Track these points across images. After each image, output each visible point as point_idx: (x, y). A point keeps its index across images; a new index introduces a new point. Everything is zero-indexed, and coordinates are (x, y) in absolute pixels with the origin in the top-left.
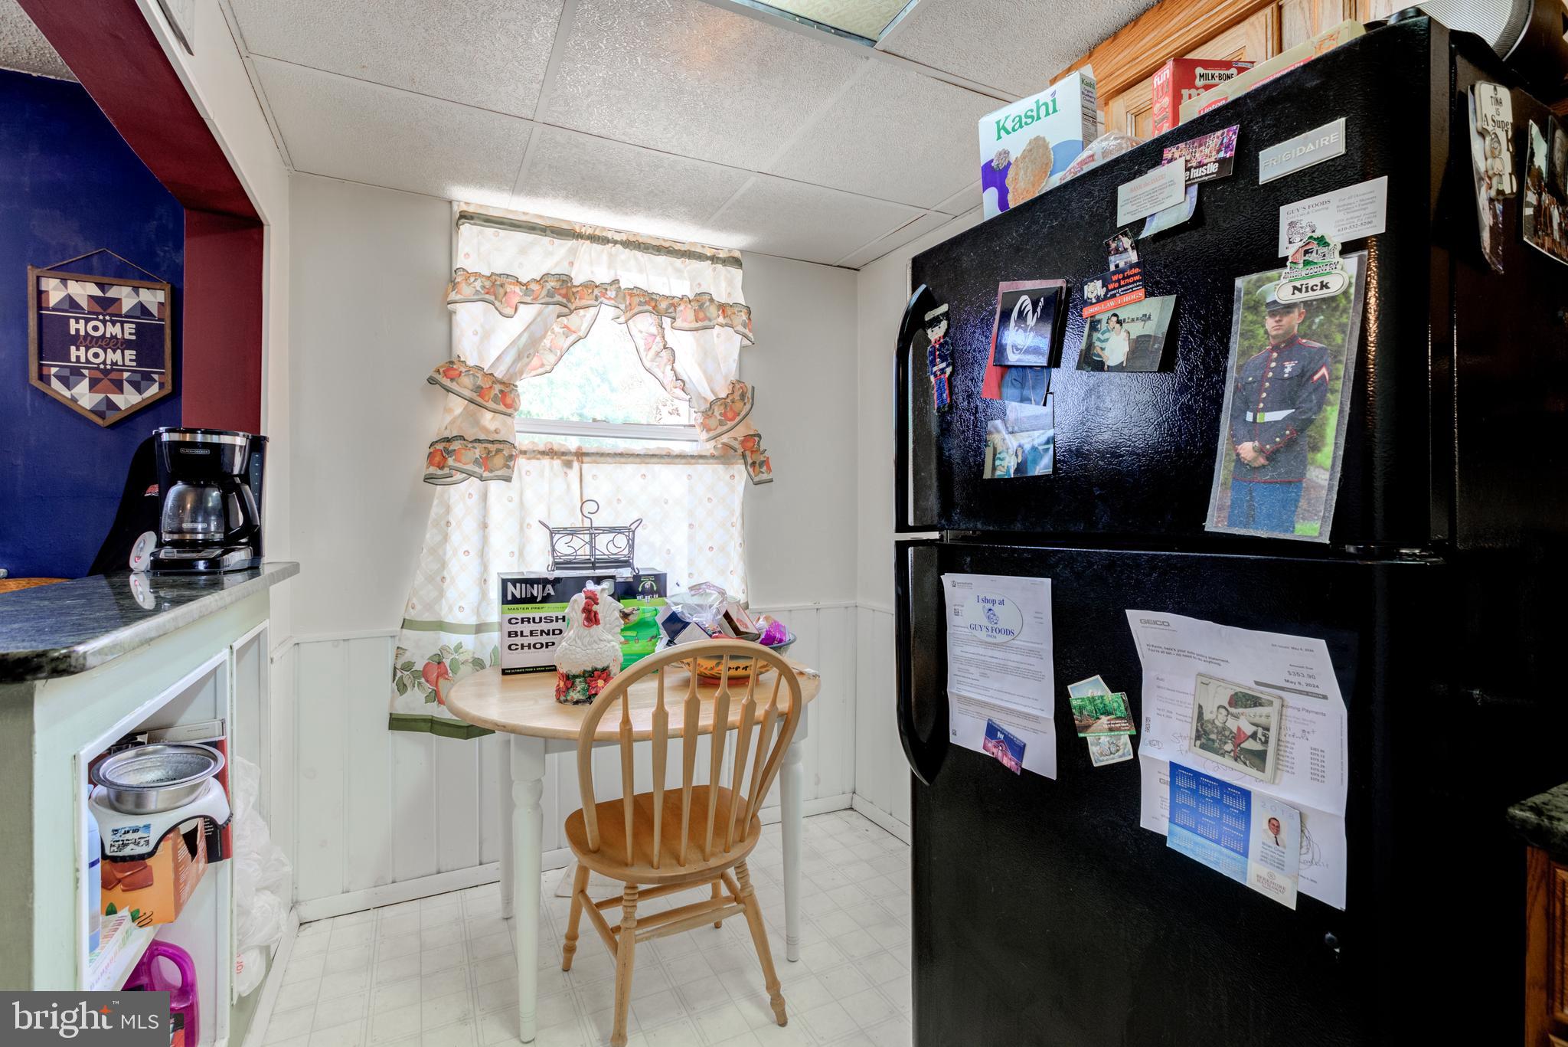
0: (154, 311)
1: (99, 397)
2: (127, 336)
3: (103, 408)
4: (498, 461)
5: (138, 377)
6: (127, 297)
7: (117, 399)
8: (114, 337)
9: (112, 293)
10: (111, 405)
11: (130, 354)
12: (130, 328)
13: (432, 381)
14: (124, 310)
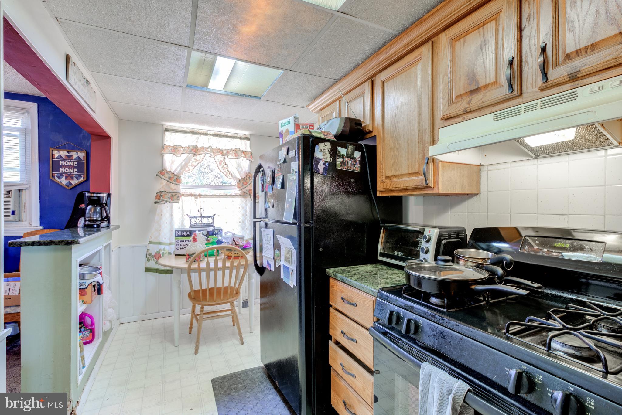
0: (82, 158)
1: (67, 181)
2: (75, 165)
3: (68, 184)
4: (175, 197)
5: (77, 176)
6: (75, 155)
7: (72, 182)
8: (71, 165)
9: (71, 154)
10: (71, 184)
11: (75, 170)
12: (75, 163)
13: (157, 175)
14: (74, 158)
